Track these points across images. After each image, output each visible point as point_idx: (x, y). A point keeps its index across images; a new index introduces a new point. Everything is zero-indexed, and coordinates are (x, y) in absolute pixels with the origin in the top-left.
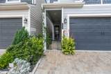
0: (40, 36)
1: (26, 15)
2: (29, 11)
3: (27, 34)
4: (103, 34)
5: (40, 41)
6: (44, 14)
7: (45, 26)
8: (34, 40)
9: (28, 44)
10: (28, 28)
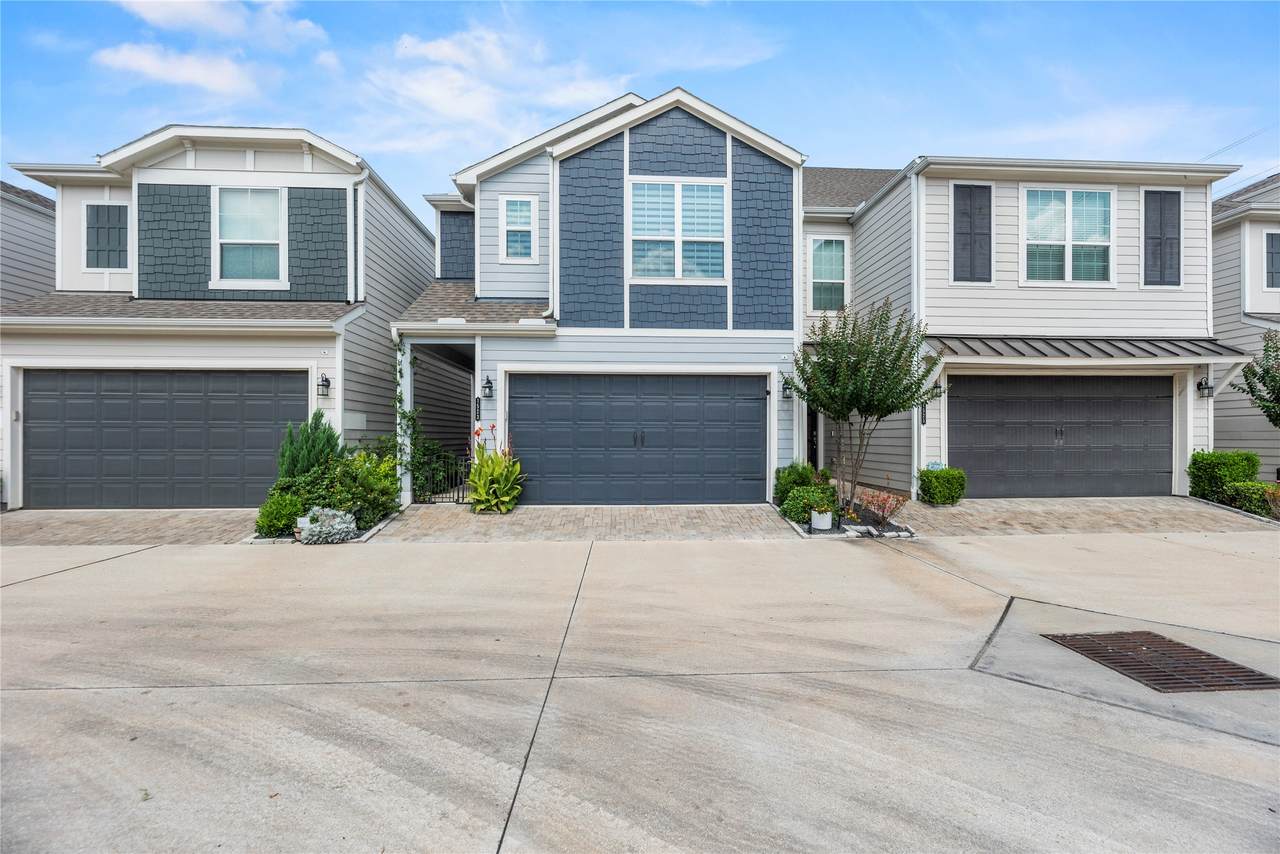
0: (386, 449)
1: (326, 364)
2: (339, 344)
3: (331, 439)
4: (639, 440)
5: (384, 467)
6: (404, 360)
7: (408, 406)
8: (360, 462)
9: (345, 474)
10: (334, 414)
